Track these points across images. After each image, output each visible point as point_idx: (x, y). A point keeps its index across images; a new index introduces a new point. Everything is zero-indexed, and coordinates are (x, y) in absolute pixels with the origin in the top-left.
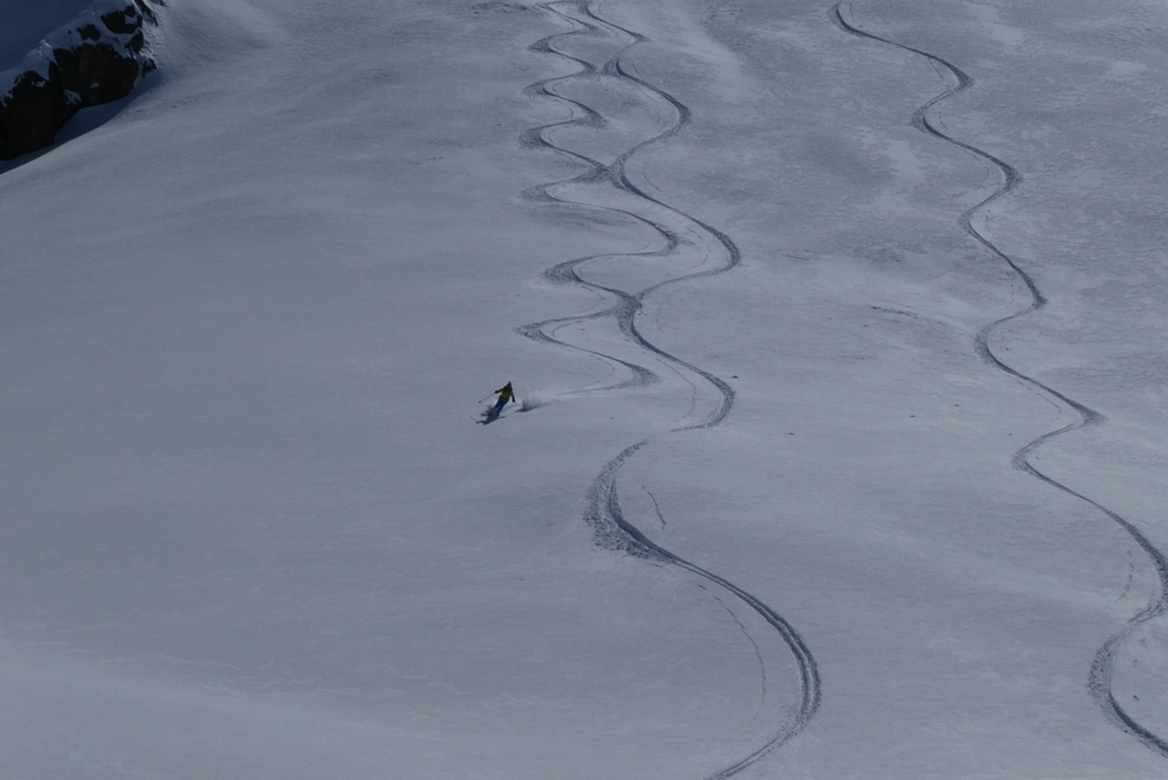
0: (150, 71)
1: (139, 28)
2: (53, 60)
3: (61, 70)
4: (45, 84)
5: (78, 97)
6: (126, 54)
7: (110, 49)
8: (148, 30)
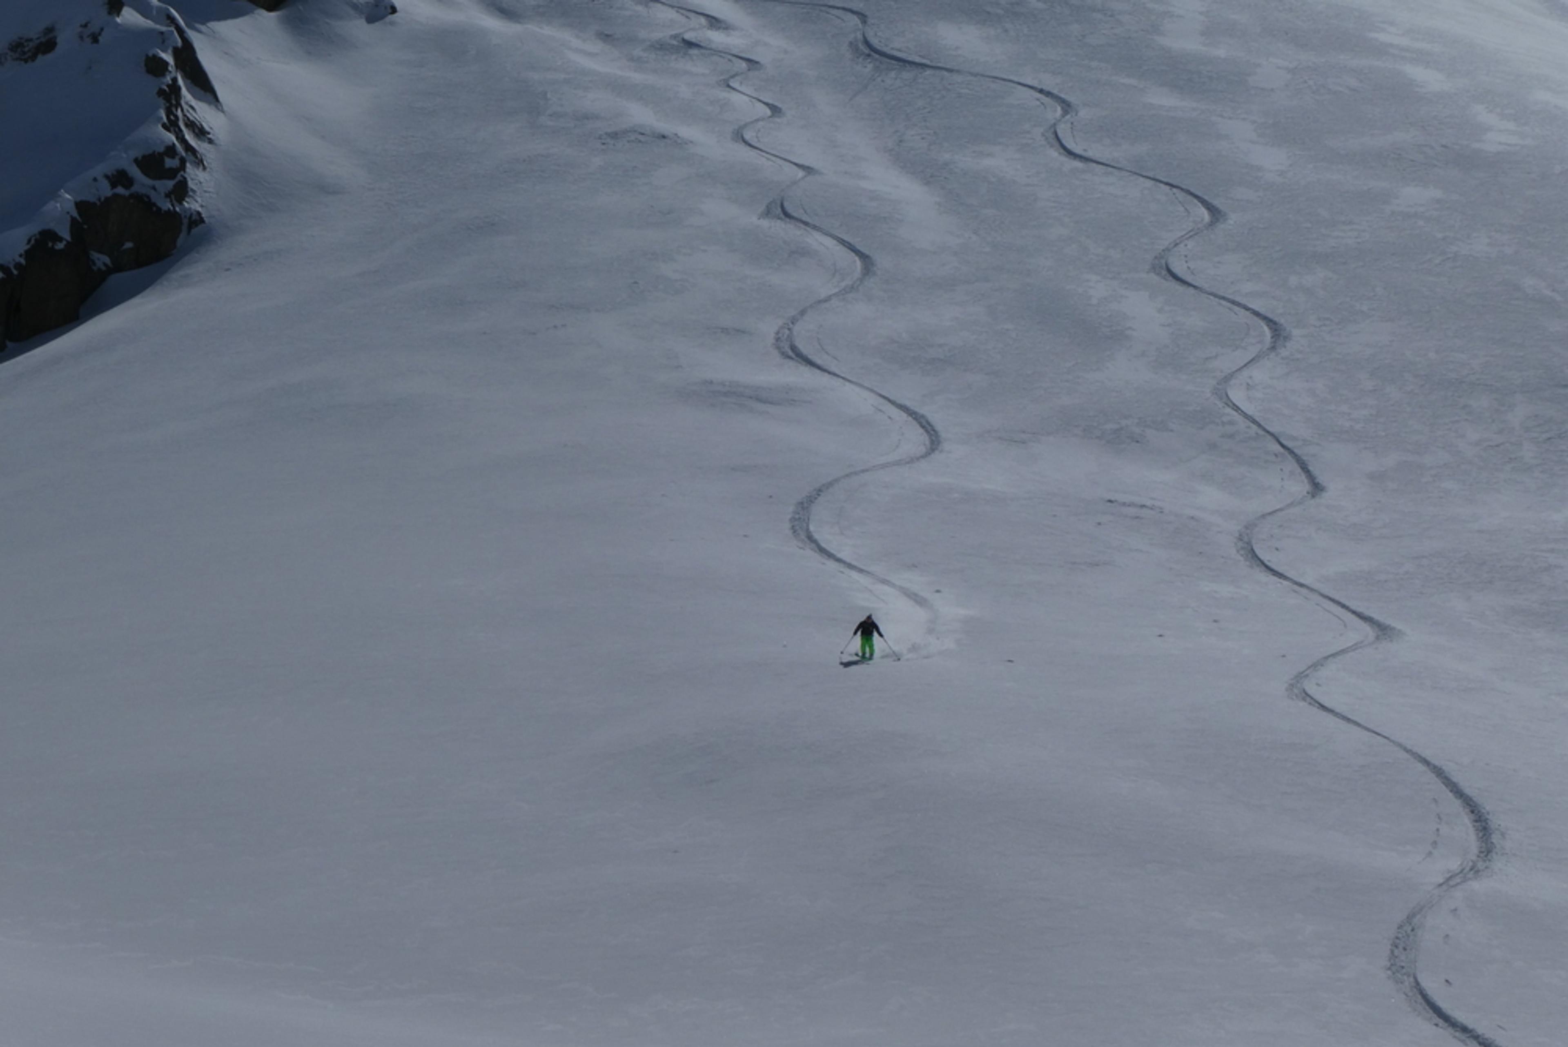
0: (197, 225)
1: (182, 173)
2: (75, 214)
3: (86, 227)
4: (66, 246)
5: (107, 260)
6: (166, 205)
7: (146, 199)
8: (193, 174)
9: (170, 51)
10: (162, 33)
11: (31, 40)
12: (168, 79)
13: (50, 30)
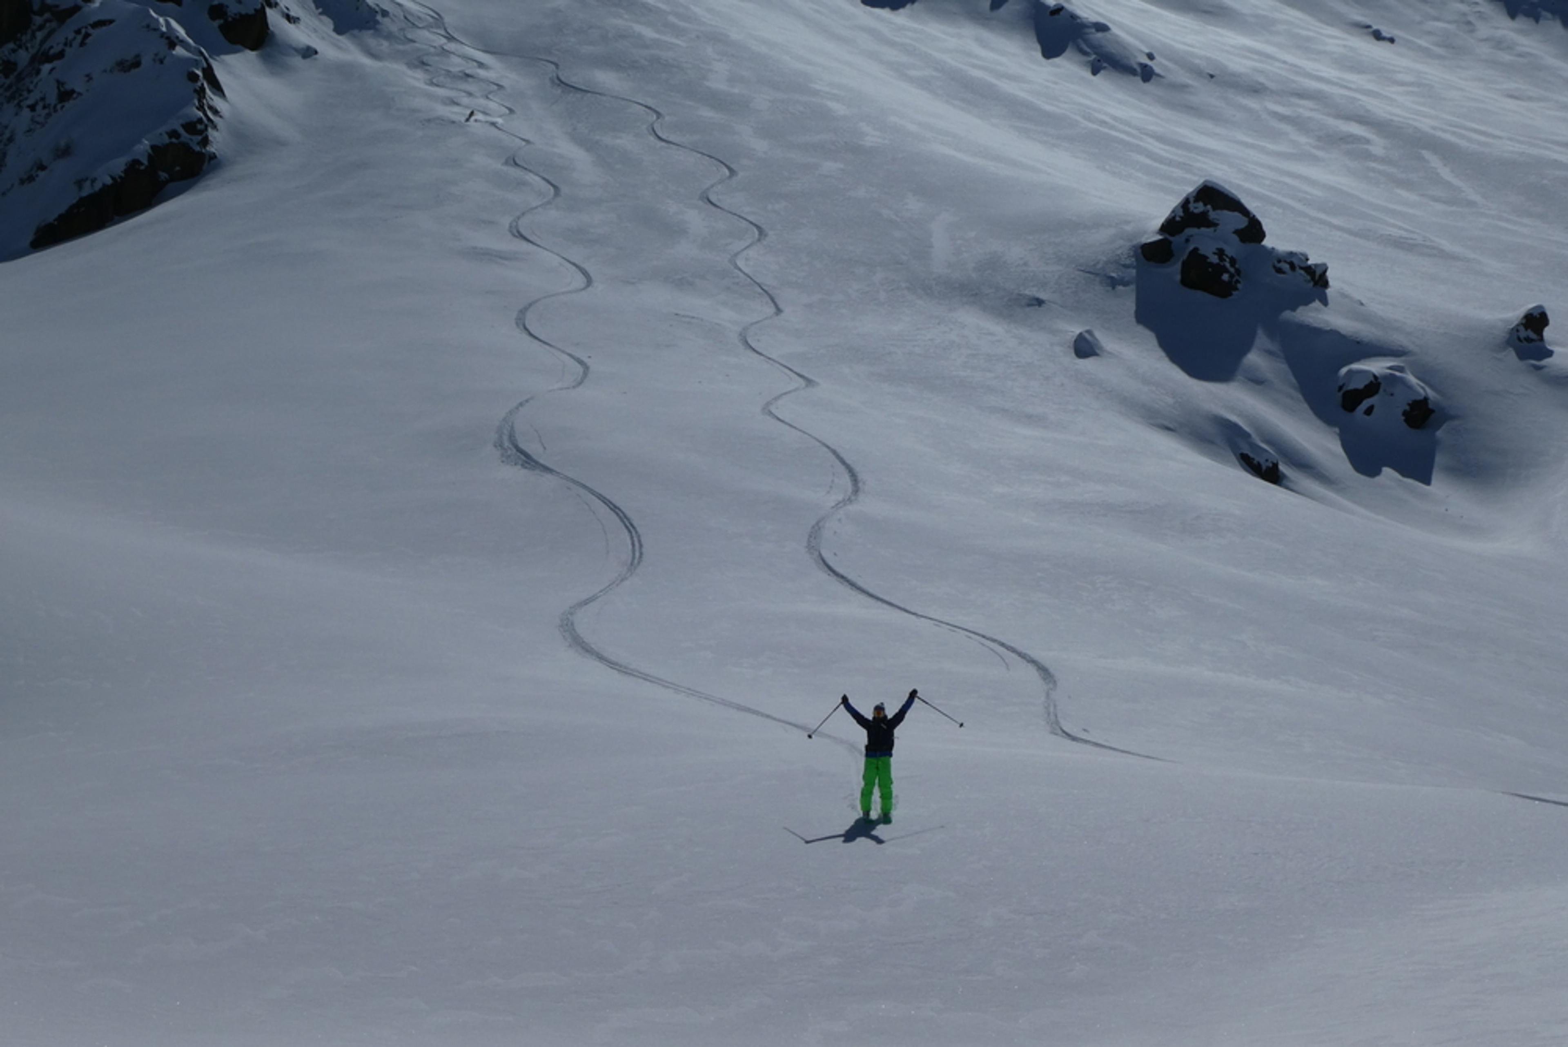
0: (213, 159)
1: (206, 132)
2: (150, 151)
3: (156, 158)
4: (145, 168)
5: (167, 176)
6: (197, 149)
7: (187, 145)
8: (212, 133)
9: (200, 69)
10: (196, 60)
11: (127, 61)
12: (199, 84)
13: (138, 56)
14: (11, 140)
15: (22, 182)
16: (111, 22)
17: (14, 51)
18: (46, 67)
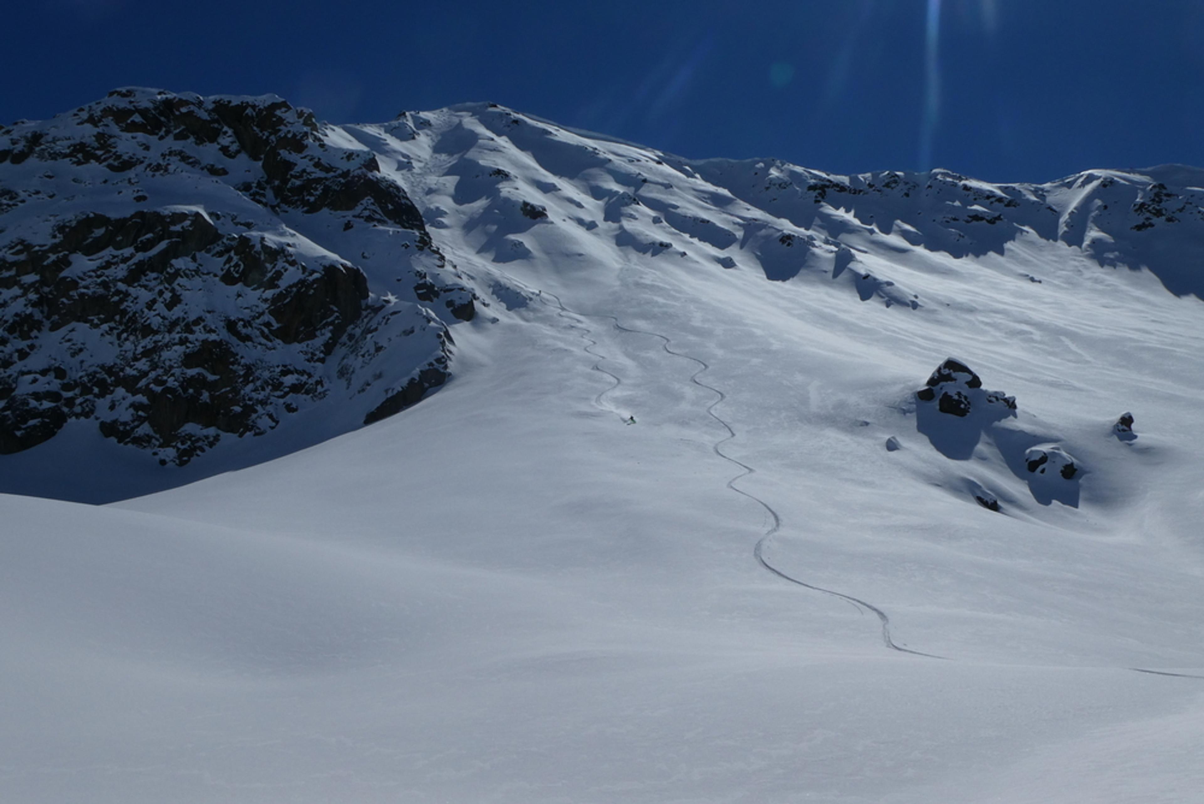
0: (450, 376)
1: (446, 363)
2: (420, 373)
3: (422, 377)
4: (417, 382)
5: (428, 385)
6: (442, 371)
7: (437, 369)
8: (449, 363)
9: (443, 332)
10: (440, 328)
11: (408, 330)
12: (442, 339)
13: (413, 327)
14: (353, 372)
15: (359, 392)
16: (399, 312)
17: (353, 329)
18: (369, 336)
